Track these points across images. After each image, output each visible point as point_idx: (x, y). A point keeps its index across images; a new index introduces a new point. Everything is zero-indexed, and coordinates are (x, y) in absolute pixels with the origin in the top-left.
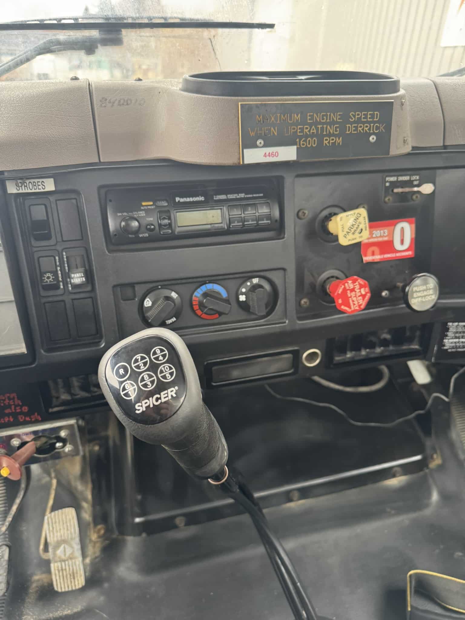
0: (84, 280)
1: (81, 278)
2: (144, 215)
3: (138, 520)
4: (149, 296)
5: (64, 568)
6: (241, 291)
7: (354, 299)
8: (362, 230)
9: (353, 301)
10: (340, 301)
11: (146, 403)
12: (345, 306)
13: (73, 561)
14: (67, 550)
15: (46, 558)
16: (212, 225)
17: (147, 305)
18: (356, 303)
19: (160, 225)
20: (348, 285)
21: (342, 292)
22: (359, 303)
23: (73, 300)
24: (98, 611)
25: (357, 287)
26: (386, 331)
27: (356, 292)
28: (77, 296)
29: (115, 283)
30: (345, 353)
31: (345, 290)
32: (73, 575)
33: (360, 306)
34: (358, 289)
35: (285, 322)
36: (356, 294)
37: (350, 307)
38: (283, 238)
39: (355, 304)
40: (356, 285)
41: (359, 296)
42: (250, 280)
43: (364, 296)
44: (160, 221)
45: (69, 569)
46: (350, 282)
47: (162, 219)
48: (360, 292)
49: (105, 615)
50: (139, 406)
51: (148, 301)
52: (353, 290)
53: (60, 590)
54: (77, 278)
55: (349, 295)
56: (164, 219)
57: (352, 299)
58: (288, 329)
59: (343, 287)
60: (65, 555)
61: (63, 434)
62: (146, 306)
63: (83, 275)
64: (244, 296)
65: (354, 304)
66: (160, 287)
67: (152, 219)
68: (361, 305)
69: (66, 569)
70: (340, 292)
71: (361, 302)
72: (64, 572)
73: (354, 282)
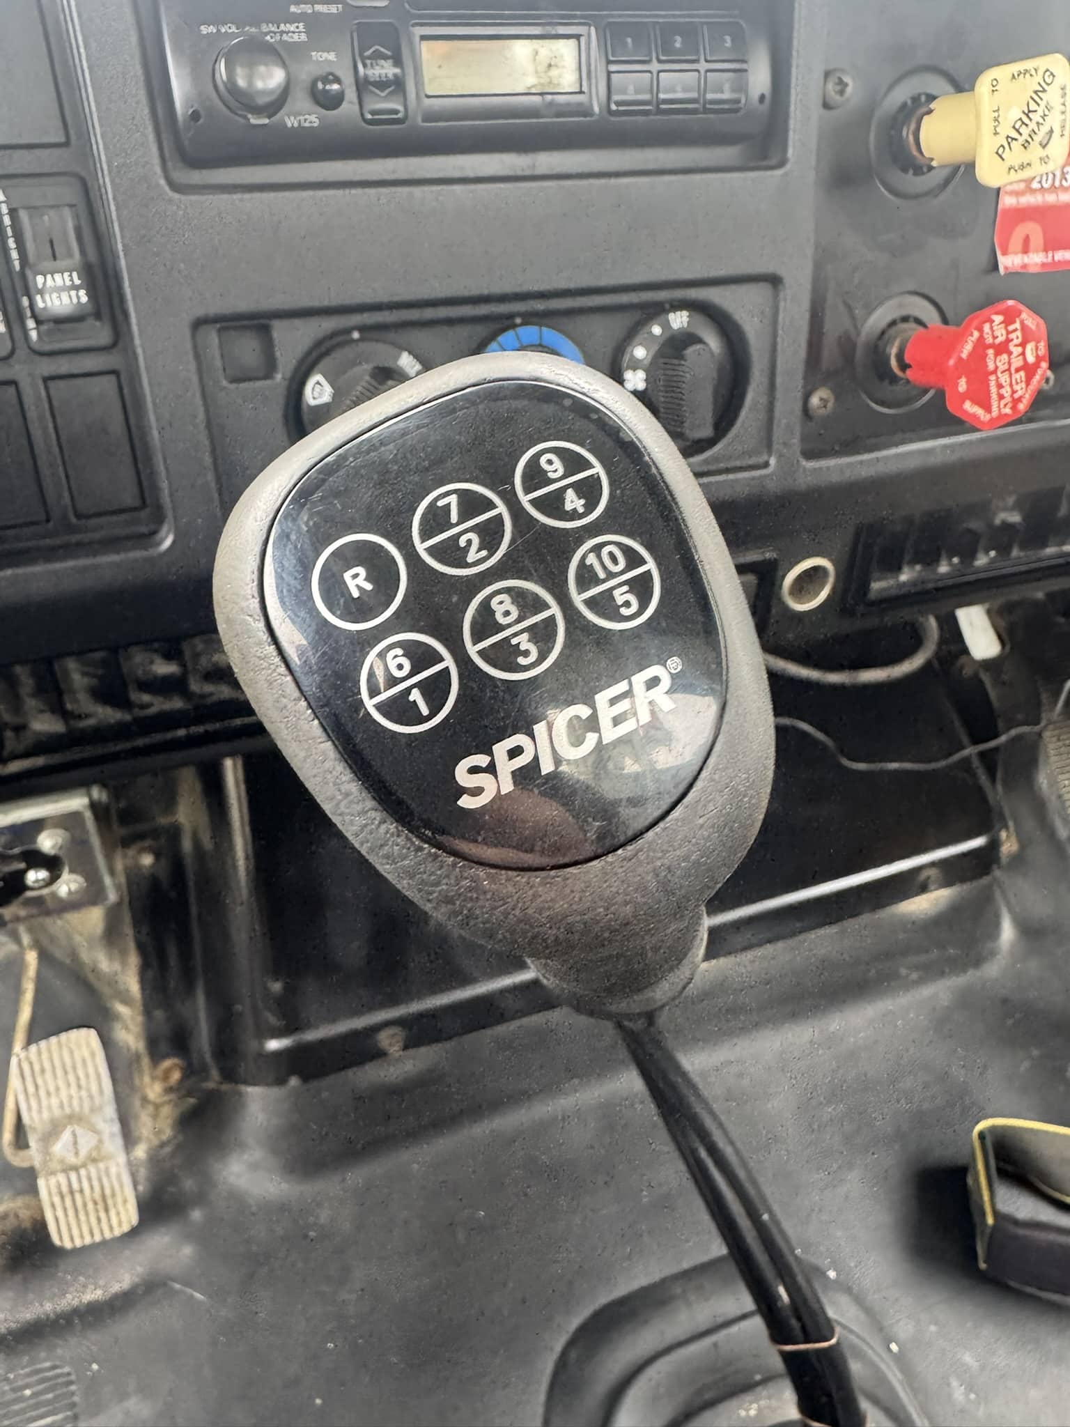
0: (84, 299)
1: (73, 293)
2: (304, 37)
3: (274, 1045)
4: (321, 365)
5: (76, 1186)
6: (632, 356)
7: (1004, 379)
8: (1051, 131)
9: (1000, 386)
10: (962, 385)
11: (515, 753)
12: (976, 402)
13: (102, 1166)
14: (81, 1141)
15: (25, 1165)
16: (549, 97)
17: (314, 398)
18: (1006, 391)
19: (363, 86)
20: (991, 328)
21: (970, 355)
22: (1014, 392)
23: (46, 380)
24: (177, 1286)
25: (1017, 337)
26: (1011, 500)
27: (1010, 353)
28: (64, 365)
29: (200, 312)
30: (899, 569)
31: (981, 345)
32: (104, 1203)
33: (1016, 402)
34: (1016, 346)
35: (766, 465)
36: (1010, 364)
37: (988, 409)
38: (782, 163)
39: (1006, 395)
40: (1015, 330)
41: (1017, 370)
42: (662, 317)
43: (1029, 370)
44: (365, 66)
45: (92, 1188)
46: (998, 319)
47: (369, 58)
48: (1023, 354)
49: (198, 1295)
50: (474, 770)
51: (318, 383)
52: (1002, 349)
53: (68, 1245)
54: (59, 290)
55: (991, 366)
56: (378, 56)
57: (998, 378)
58: (773, 486)
59: (976, 334)
60: (77, 1154)
61: (47, 842)
62: (312, 402)
63: (77, 282)
64: (641, 375)
65: (1001, 397)
66: (356, 335)
67: (331, 56)
68: (1020, 399)
69: (81, 1191)
70: (964, 355)
71: (1020, 389)
72: (78, 1197)
73: (1008, 321)
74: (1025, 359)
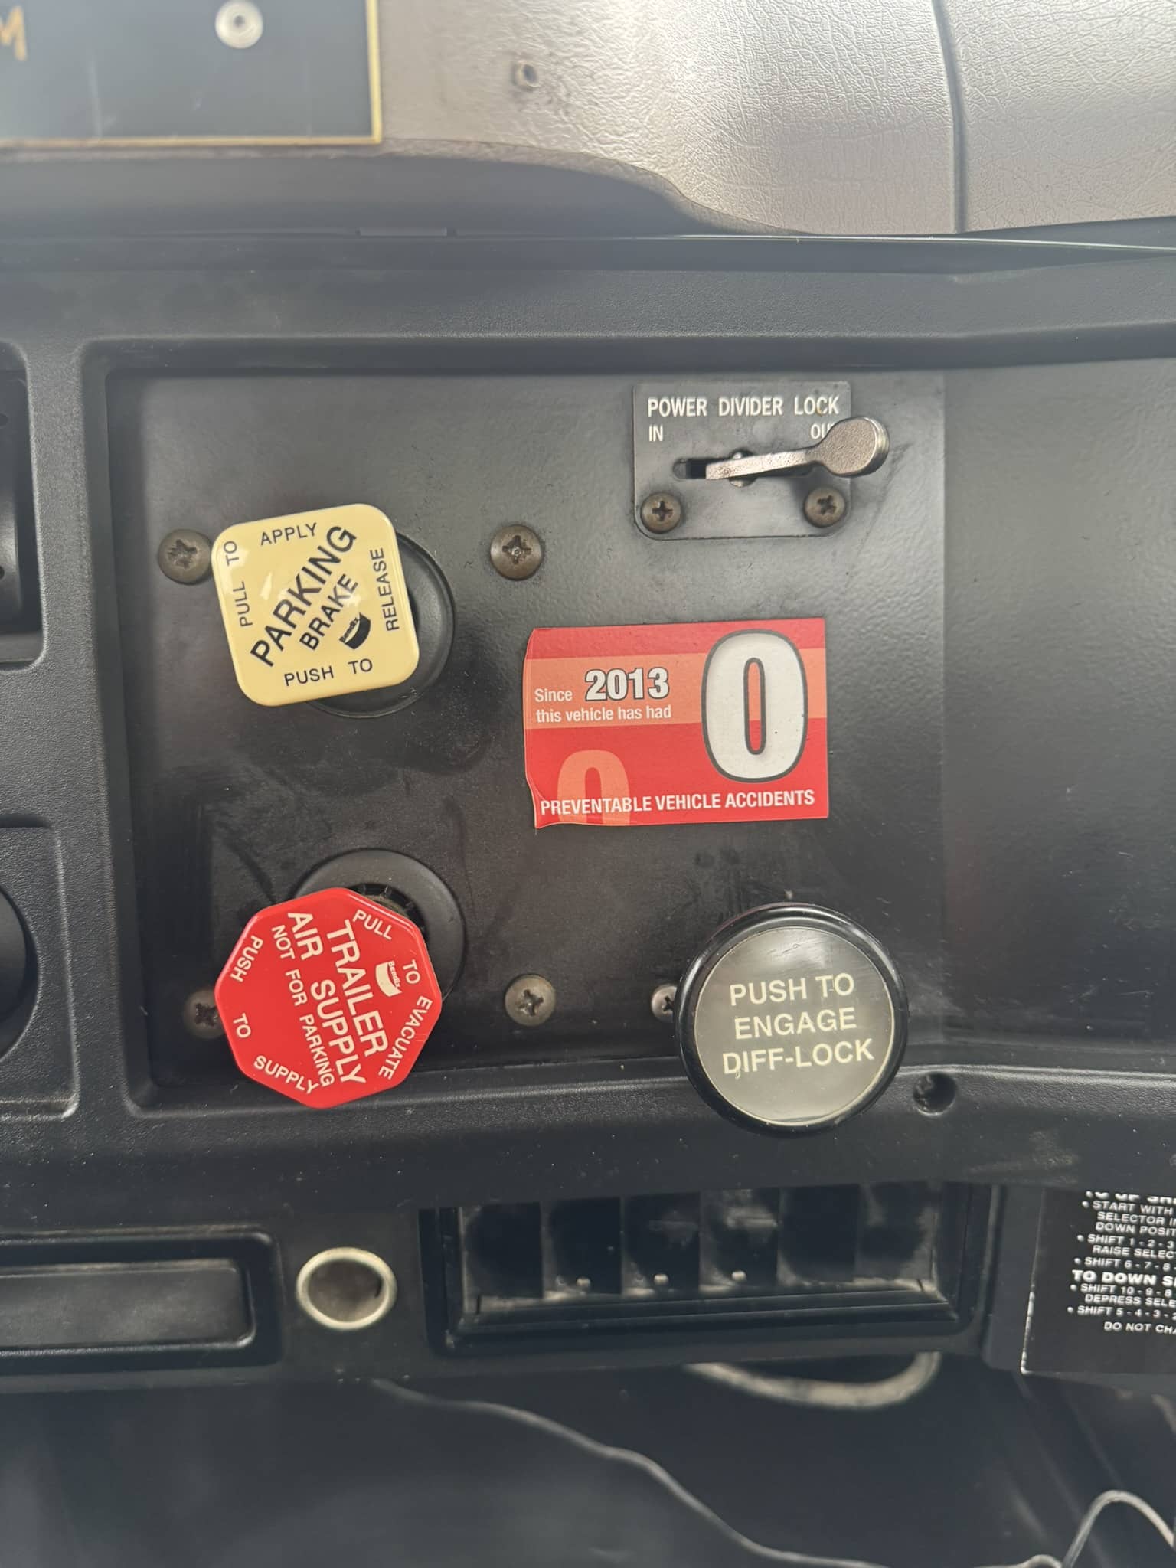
7: (335, 1021)
9: (327, 1035)
12: (276, 1059)
20: (291, 935)
22: (361, 1047)
25: (349, 951)
27: (340, 979)
31: (269, 961)
33: (371, 1065)
36: (340, 992)
39: (342, 1049)
40: (345, 939)
41: (362, 1008)
43: (393, 1012)
46: (302, 919)
48: (370, 979)
52: (323, 967)
55: (300, 998)
57: (318, 1022)
59: (258, 942)
65: (334, 1054)
68: (380, 1058)
71: (377, 1041)
73: (323, 925)
74: (375, 988)
